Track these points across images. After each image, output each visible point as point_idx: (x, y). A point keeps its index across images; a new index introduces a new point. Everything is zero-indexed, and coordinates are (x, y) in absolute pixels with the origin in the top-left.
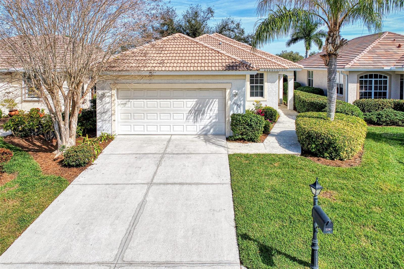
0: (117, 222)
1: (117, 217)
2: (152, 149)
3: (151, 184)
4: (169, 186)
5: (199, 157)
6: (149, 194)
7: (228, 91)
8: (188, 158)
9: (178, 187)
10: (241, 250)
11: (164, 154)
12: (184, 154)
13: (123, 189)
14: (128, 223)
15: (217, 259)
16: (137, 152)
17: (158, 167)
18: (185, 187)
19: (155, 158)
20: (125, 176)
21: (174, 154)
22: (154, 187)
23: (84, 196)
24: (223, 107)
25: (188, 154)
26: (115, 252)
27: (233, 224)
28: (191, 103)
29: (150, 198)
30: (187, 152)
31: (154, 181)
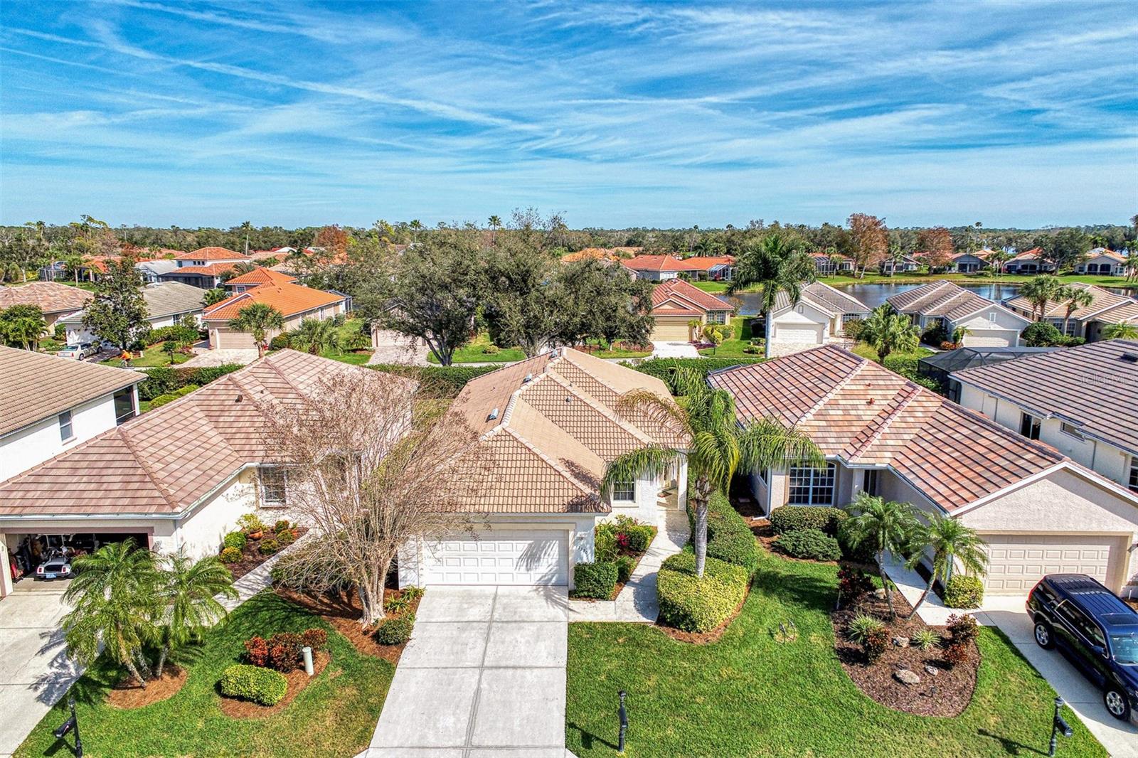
0: (458, 711)
1: (457, 707)
2: (475, 613)
3: (482, 668)
4: (502, 670)
5: (533, 628)
6: (483, 680)
7: (571, 534)
8: (520, 629)
9: (510, 672)
10: (567, 736)
11: (491, 621)
12: (515, 622)
13: (455, 674)
14: (468, 713)
15: (547, 744)
16: (457, 620)
17: (487, 644)
18: (519, 672)
19: (481, 629)
20: (452, 657)
21: (503, 622)
22: (486, 672)
23: (417, 683)
24: (565, 552)
25: (520, 622)
26: (464, 738)
27: (564, 713)
28: (522, 546)
29: (484, 685)
30: (518, 619)
31: (486, 664)
